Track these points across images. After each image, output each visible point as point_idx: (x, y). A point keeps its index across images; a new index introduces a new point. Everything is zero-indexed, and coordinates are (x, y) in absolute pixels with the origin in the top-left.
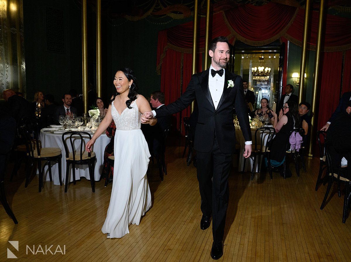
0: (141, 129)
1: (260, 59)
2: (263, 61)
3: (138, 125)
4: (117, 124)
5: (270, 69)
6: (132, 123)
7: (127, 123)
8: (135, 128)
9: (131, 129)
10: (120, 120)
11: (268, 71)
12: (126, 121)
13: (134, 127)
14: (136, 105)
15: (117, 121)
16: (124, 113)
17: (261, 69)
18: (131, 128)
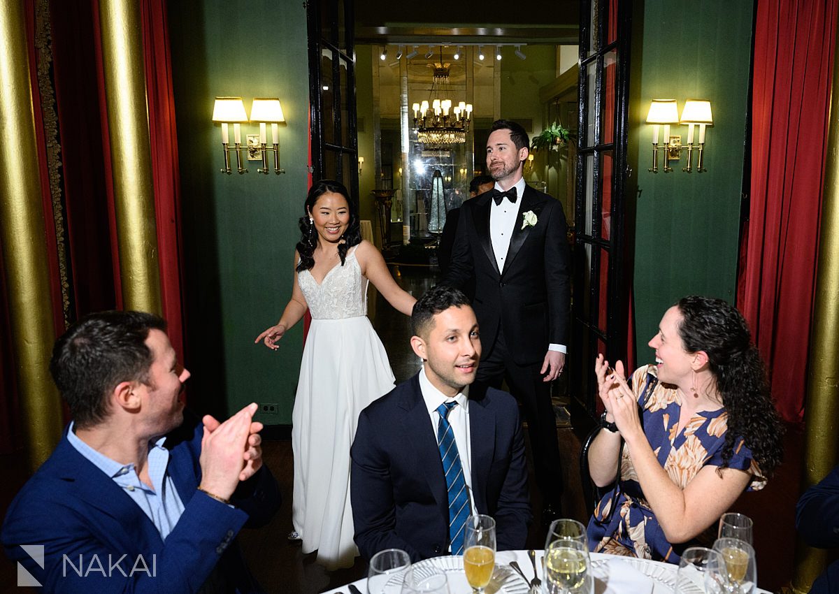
0: (368, 316)
1: (436, 75)
2: (447, 80)
3: (360, 306)
4: (313, 306)
5: (469, 108)
6: (348, 302)
7: (335, 300)
8: (355, 314)
9: (345, 315)
10: (321, 295)
11: (465, 113)
12: (335, 297)
13: (353, 312)
14: (355, 259)
15: (313, 298)
16: (330, 280)
17: (442, 106)
18: (345, 313)
